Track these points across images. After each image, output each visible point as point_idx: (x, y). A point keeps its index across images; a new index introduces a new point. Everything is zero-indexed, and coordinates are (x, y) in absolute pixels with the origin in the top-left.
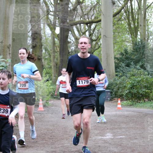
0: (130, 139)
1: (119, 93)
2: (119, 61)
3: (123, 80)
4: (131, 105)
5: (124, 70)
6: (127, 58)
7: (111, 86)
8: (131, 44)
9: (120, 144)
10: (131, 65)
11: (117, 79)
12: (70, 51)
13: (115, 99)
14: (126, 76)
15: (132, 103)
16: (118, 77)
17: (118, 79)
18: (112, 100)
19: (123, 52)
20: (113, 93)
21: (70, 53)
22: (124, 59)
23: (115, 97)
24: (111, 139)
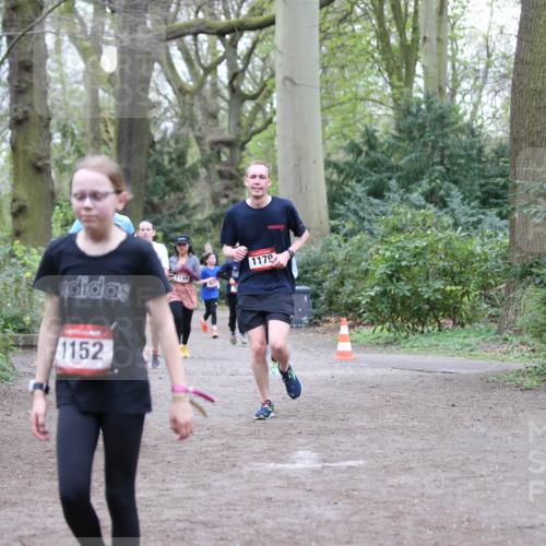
0: (387, 472)
1: (343, 299)
2: (342, 177)
3: (359, 248)
4: (387, 344)
5: (362, 209)
6: (374, 165)
7: (314, 271)
8: (391, 112)
9: (346, 491)
10: (389, 190)
11: (335, 242)
12: (157, 137)
13: (328, 321)
14: (371, 233)
15: (392, 335)
16: (340, 237)
17: (340, 246)
18: (316, 324)
19: (358, 139)
20: (322, 298)
21: (158, 147)
22: (362, 167)
23: (329, 312)
24: (314, 471)
